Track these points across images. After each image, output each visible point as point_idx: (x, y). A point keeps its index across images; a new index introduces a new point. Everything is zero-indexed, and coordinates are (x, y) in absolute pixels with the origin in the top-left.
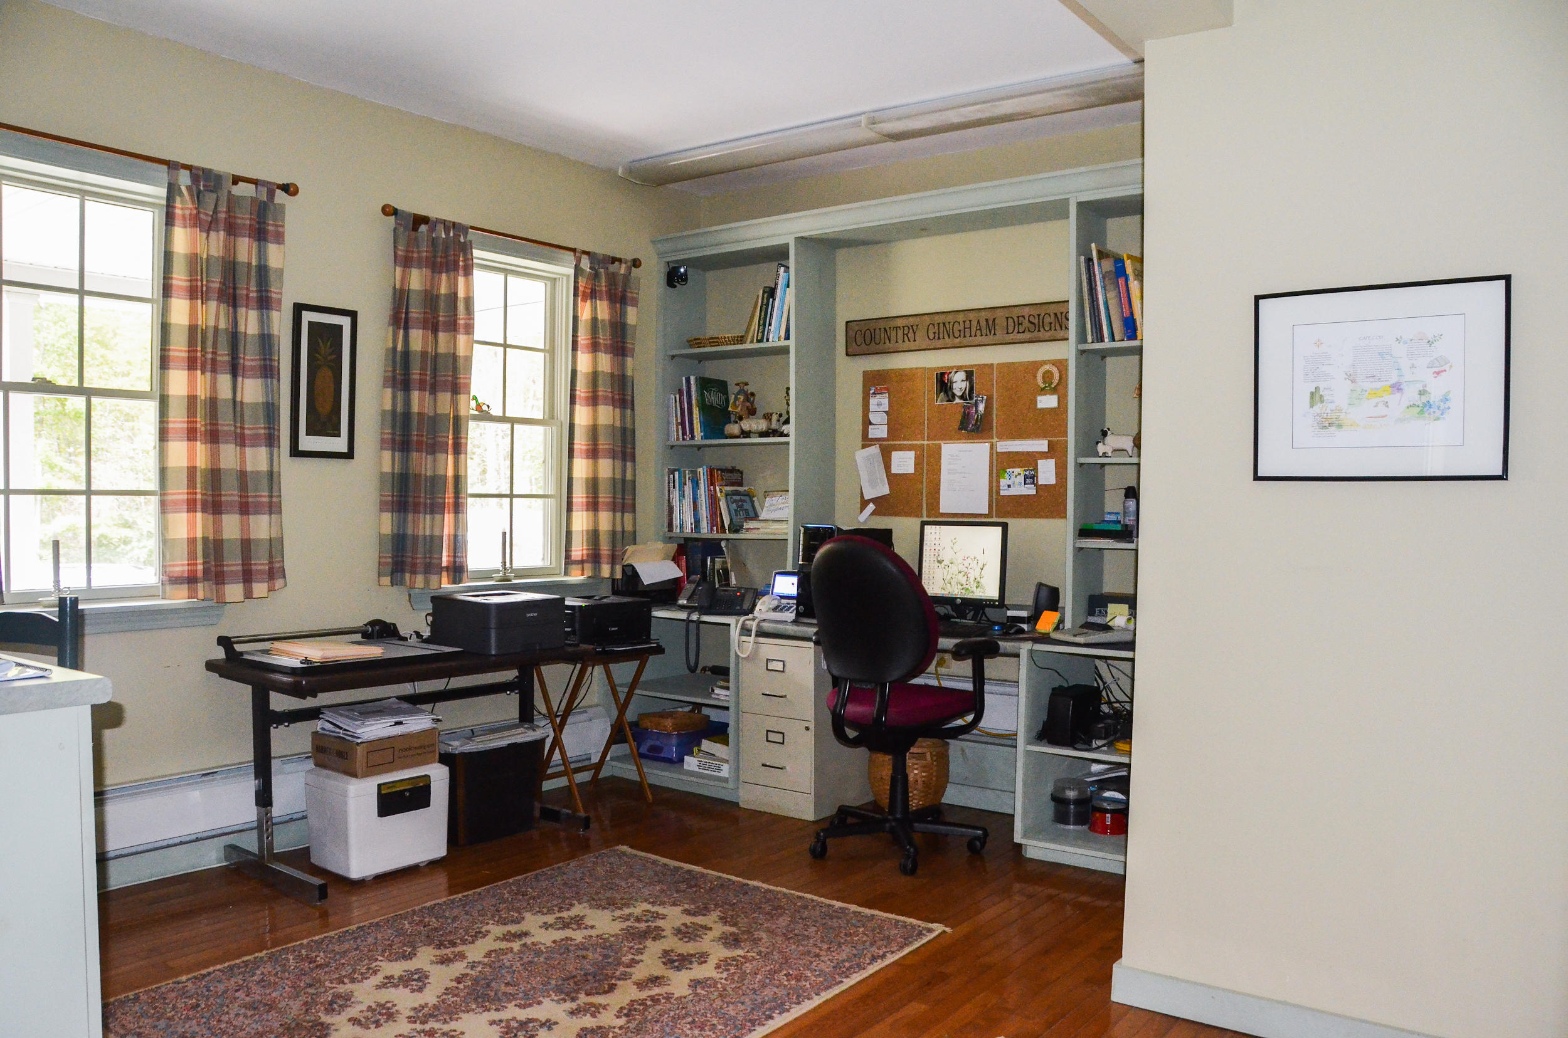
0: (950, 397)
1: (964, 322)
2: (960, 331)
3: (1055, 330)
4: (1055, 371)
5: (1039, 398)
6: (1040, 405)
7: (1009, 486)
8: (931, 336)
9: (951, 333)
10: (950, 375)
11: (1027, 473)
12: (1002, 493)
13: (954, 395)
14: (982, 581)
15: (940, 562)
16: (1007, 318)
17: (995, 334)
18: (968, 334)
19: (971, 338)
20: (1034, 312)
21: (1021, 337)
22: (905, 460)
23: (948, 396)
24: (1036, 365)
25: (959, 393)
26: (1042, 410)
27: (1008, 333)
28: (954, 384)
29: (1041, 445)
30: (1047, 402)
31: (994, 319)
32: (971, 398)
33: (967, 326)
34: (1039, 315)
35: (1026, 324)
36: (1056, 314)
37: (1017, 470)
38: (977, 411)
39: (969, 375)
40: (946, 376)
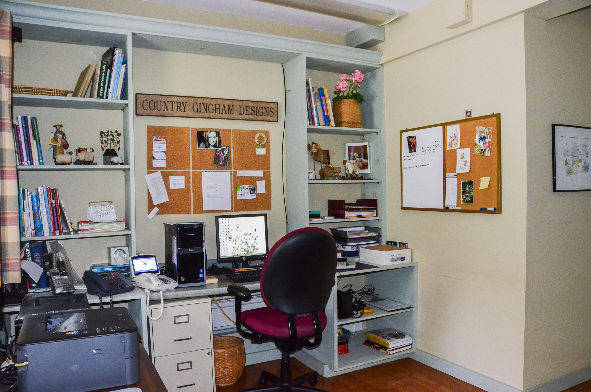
0: (207, 146)
1: (216, 105)
2: (213, 109)
3: (265, 116)
4: (264, 136)
5: (257, 149)
6: (257, 153)
7: (242, 195)
8: (196, 110)
9: (208, 110)
10: (207, 134)
11: (251, 188)
12: (238, 198)
13: (209, 145)
14: (256, 246)
15: (230, 238)
16: (240, 106)
17: (233, 114)
18: (218, 112)
19: (219, 114)
20: (255, 105)
21: (247, 117)
22: (179, 181)
23: (206, 145)
24: (254, 133)
25: (213, 144)
26: (258, 155)
27: (240, 114)
28: (210, 139)
29: (259, 173)
30: (261, 151)
31: (233, 106)
32: (220, 147)
33: (217, 107)
34: (257, 107)
35: (250, 110)
36: (265, 108)
37: (246, 186)
38: (224, 154)
39: (218, 134)
40: (204, 134)
